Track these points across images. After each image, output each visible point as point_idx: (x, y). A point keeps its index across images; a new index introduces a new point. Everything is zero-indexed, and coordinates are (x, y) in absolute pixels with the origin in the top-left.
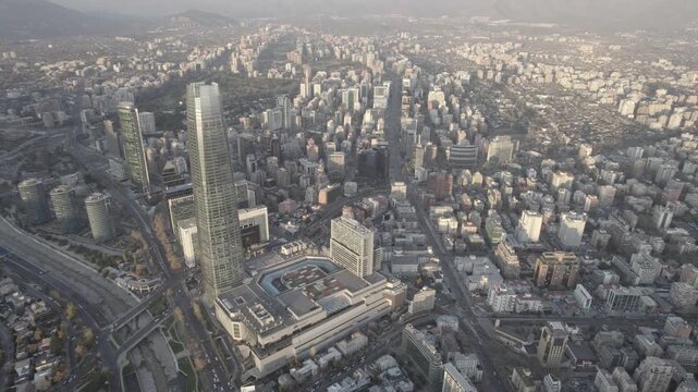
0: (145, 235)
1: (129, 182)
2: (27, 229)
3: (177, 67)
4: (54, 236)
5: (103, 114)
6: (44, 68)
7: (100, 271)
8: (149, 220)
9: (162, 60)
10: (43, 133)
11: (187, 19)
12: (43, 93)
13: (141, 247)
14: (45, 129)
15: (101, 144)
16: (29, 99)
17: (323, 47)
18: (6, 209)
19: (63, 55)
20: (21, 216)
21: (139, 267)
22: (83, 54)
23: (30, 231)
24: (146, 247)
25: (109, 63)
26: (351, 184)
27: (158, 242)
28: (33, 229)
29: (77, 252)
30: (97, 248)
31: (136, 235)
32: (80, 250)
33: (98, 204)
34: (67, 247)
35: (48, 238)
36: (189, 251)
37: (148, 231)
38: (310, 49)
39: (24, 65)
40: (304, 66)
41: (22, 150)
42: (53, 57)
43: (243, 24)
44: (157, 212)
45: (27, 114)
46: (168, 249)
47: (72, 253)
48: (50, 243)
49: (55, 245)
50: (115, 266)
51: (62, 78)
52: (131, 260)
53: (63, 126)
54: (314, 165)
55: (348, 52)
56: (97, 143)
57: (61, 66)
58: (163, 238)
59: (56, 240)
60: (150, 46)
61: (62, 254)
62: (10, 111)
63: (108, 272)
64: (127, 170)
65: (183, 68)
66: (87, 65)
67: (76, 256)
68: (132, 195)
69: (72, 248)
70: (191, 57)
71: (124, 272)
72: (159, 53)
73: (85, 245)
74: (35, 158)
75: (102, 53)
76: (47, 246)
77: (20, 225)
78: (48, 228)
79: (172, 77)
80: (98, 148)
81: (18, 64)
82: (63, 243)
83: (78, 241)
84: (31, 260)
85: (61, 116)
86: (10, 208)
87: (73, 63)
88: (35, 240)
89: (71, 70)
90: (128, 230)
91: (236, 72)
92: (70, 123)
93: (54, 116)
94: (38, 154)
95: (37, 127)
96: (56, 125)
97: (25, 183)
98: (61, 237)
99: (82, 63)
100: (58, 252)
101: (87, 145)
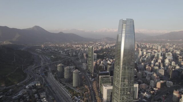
0: (89, 88)
1: (87, 71)
3: (103, 47)
4: (62, 82)
6: (74, 46)
7: (72, 97)
8: (91, 83)
9: (100, 46)
11: (106, 39)
13: (87, 91)
14: (70, 56)
15: (82, 60)
17: (143, 45)
19: (78, 44)
20: (57, 75)
21: (85, 99)
23: (57, 80)
24: (89, 92)
25: (87, 46)
26: (170, 82)
27: (94, 91)
28: (58, 79)
29: (67, 89)
30: (72, 88)
31: (86, 87)
32: (68, 88)
34: (65, 86)
35: (61, 83)
36: (105, 97)
37: (91, 86)
38: (139, 45)
40: (139, 48)
41: (63, 60)
42: (76, 44)
44: (94, 80)
45: (67, 53)
46: (97, 94)
47: (65, 89)
48: (61, 84)
49: (62, 85)
50: (77, 96)
51: (77, 48)
52: (83, 95)
53: (74, 56)
54: (151, 73)
55: (151, 46)
56: (81, 60)
57: (77, 46)
58: (95, 89)
59: (62, 83)
60: (97, 43)
61: (63, 88)
62: (64, 52)
63: (74, 98)
64: (87, 67)
65: (104, 47)
66: (83, 46)
67: (67, 90)
68: (87, 74)
69: (66, 87)
70: (107, 46)
71: (79, 100)
72: (99, 45)
73: (70, 87)
74: (65, 62)
75: (86, 44)
76: (60, 85)
77: (55, 77)
78: (62, 80)
79: (102, 49)
80: (81, 61)
81: (69, 45)
82: (64, 85)
83: (68, 85)
84: (54, 88)
85: (74, 54)
87: (80, 45)
88: (57, 82)
90: (84, 85)
92: (75, 56)
93: (73, 54)
95: (68, 56)
96: (73, 56)
97: (59, 65)
98: (64, 83)
99: (81, 45)
100: (62, 87)
101: (78, 61)
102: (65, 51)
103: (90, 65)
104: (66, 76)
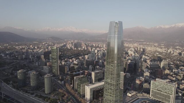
2: (18, 89)
4: (28, 91)
5: (35, 57)
6: (16, 47)
8: (63, 86)
9: (48, 46)
10: (18, 61)
11: (51, 39)
12: (17, 52)
13: (65, 95)
16: (13, 53)
18: (9, 82)
19: (21, 45)
20: (15, 84)
22: (26, 45)
23: (19, 90)
24: (67, 95)
25: (34, 46)
26: (128, 73)
27: (71, 93)
28: (20, 89)
29: (40, 97)
30: (45, 96)
33: (49, 77)
34: (34, 95)
35: (26, 92)
36: (88, 96)
39: (11, 47)
41: (12, 65)
43: (65, 40)
44: (64, 82)
45: (13, 56)
47: (37, 98)
48: (27, 94)
49: (29, 94)
51: (21, 49)
53: (24, 59)
57: (20, 47)
58: (72, 91)
59: (29, 93)
61: (33, 98)
62: (7, 56)
66: (28, 47)
67: (40, 99)
69: (36, 96)
73: (41, 95)
76: (26, 95)
77: (14, 87)
78: (26, 89)
80: (37, 64)
81: (9, 47)
82: (32, 94)
83: (38, 93)
85: (24, 57)
86: (10, 82)
87: (24, 46)
89: (24, 48)
91: (70, 48)
92: (26, 59)
94: (18, 66)
95: (16, 60)
96: (22, 59)
97: (20, 71)
98: (31, 92)
99: (26, 46)
100: (31, 97)
101: (33, 64)
102: (7, 54)
103: (54, 67)
104: (33, 83)
